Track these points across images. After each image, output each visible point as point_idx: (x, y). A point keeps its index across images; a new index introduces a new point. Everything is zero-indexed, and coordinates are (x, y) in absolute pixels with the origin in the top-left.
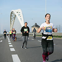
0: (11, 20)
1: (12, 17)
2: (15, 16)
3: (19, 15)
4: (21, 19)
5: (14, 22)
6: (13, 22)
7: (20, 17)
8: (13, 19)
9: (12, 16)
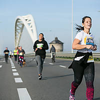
0: (16, 33)
1: (17, 28)
2: (23, 25)
3: (29, 24)
4: (32, 30)
5: (21, 35)
6: (19, 35)
7: (31, 27)
8: (19, 31)
9: (18, 26)
